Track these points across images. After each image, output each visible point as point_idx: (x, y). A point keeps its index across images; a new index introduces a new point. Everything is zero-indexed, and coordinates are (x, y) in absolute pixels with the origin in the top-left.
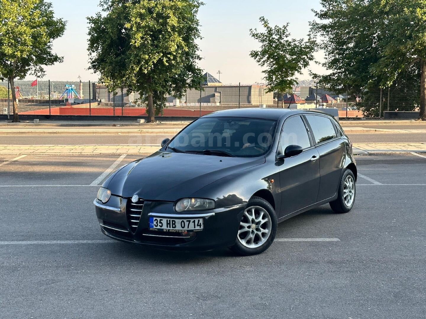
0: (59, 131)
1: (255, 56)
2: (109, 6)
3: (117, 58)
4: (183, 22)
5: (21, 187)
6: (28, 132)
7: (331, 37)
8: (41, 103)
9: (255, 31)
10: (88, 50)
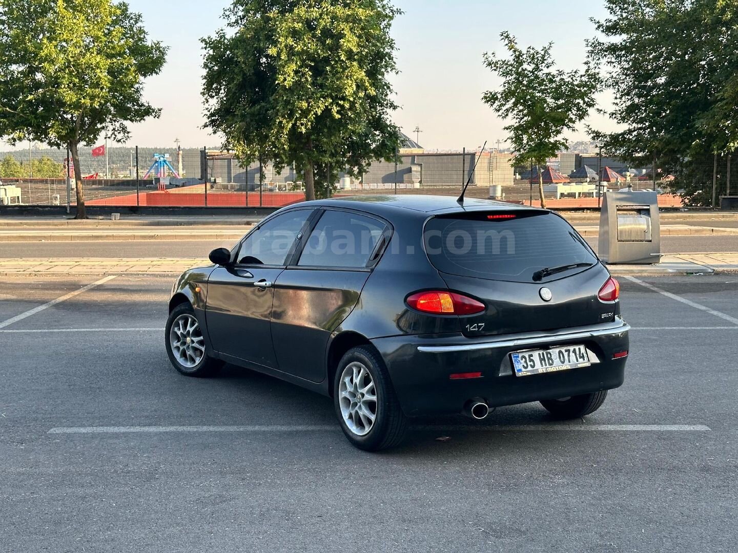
0: (159, 234)
1: (492, 101)
2: (239, 18)
3: (253, 108)
4: (367, 43)
5: (120, 331)
6: (107, 236)
7: (624, 67)
8: (113, 185)
9: (492, 56)
10: (203, 94)
